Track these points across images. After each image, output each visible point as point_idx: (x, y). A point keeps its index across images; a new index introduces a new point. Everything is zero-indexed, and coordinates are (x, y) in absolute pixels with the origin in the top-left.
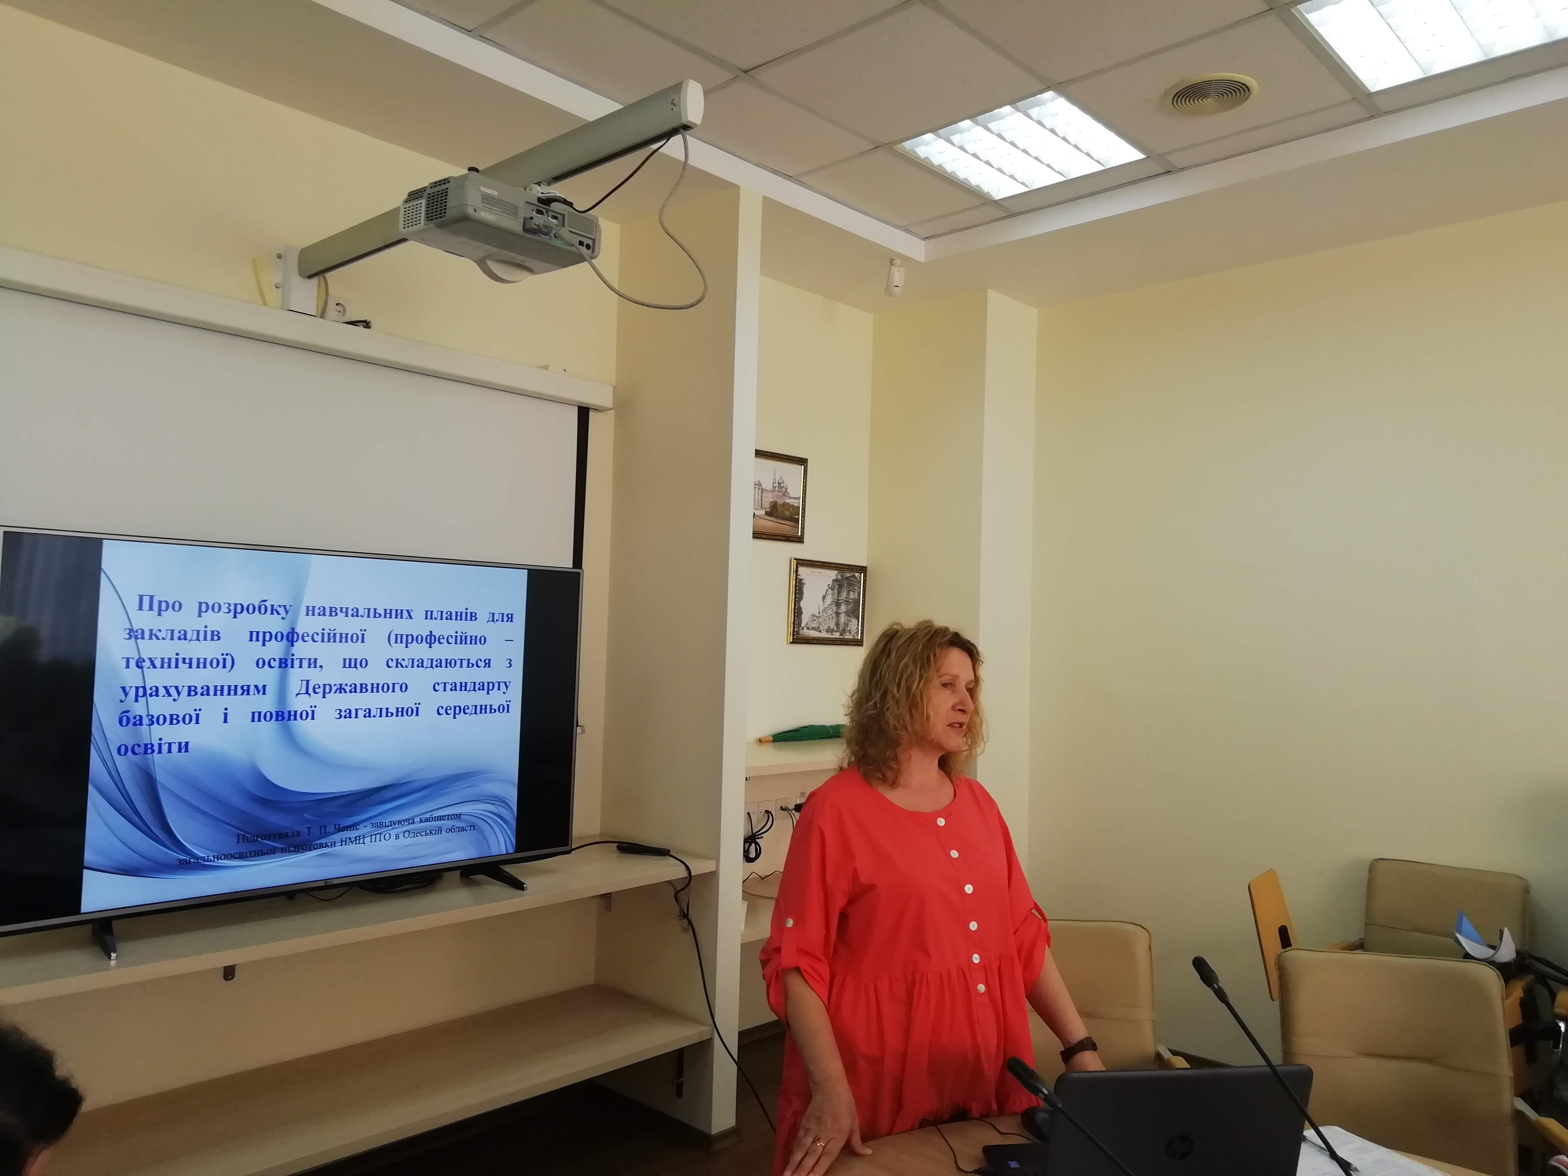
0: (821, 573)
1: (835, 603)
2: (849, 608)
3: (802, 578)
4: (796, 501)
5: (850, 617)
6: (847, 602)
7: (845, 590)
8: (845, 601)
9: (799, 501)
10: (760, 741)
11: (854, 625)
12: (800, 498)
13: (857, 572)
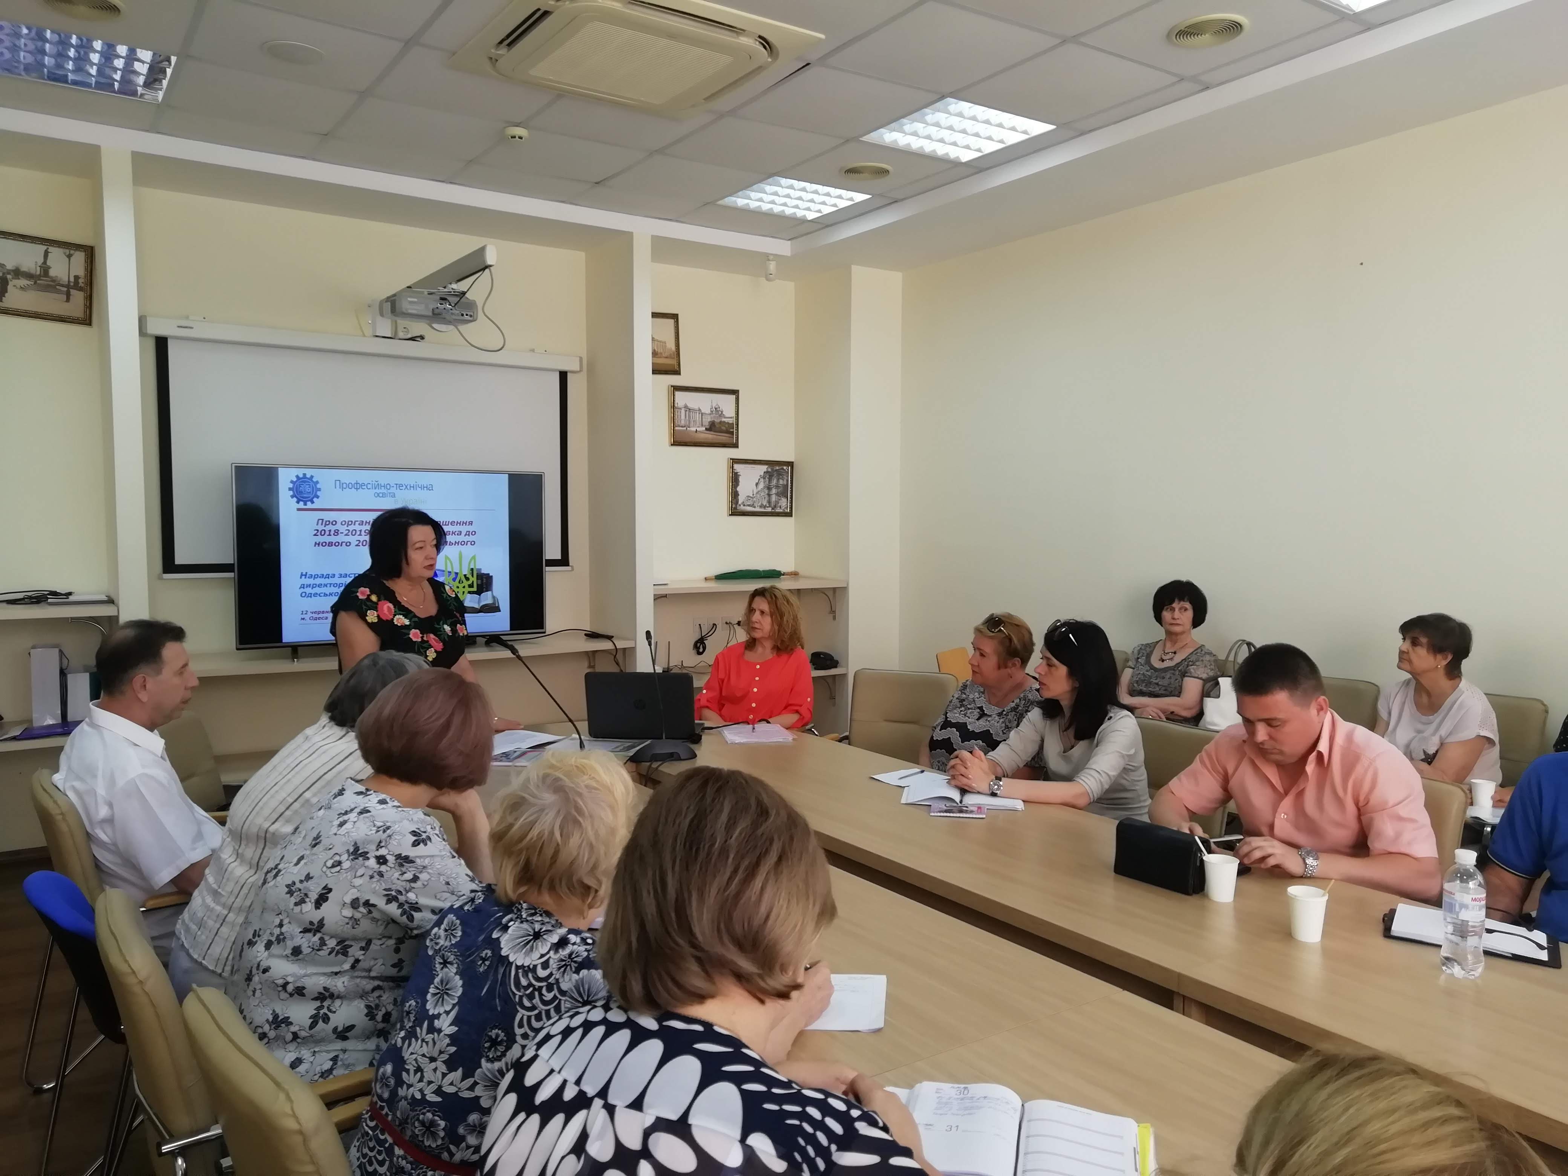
0: (755, 468)
1: (766, 488)
2: (779, 491)
3: (736, 471)
4: (731, 419)
5: (780, 497)
7: (775, 479)
8: (776, 486)
10: (707, 578)
11: (783, 502)
12: (734, 417)
13: (786, 466)
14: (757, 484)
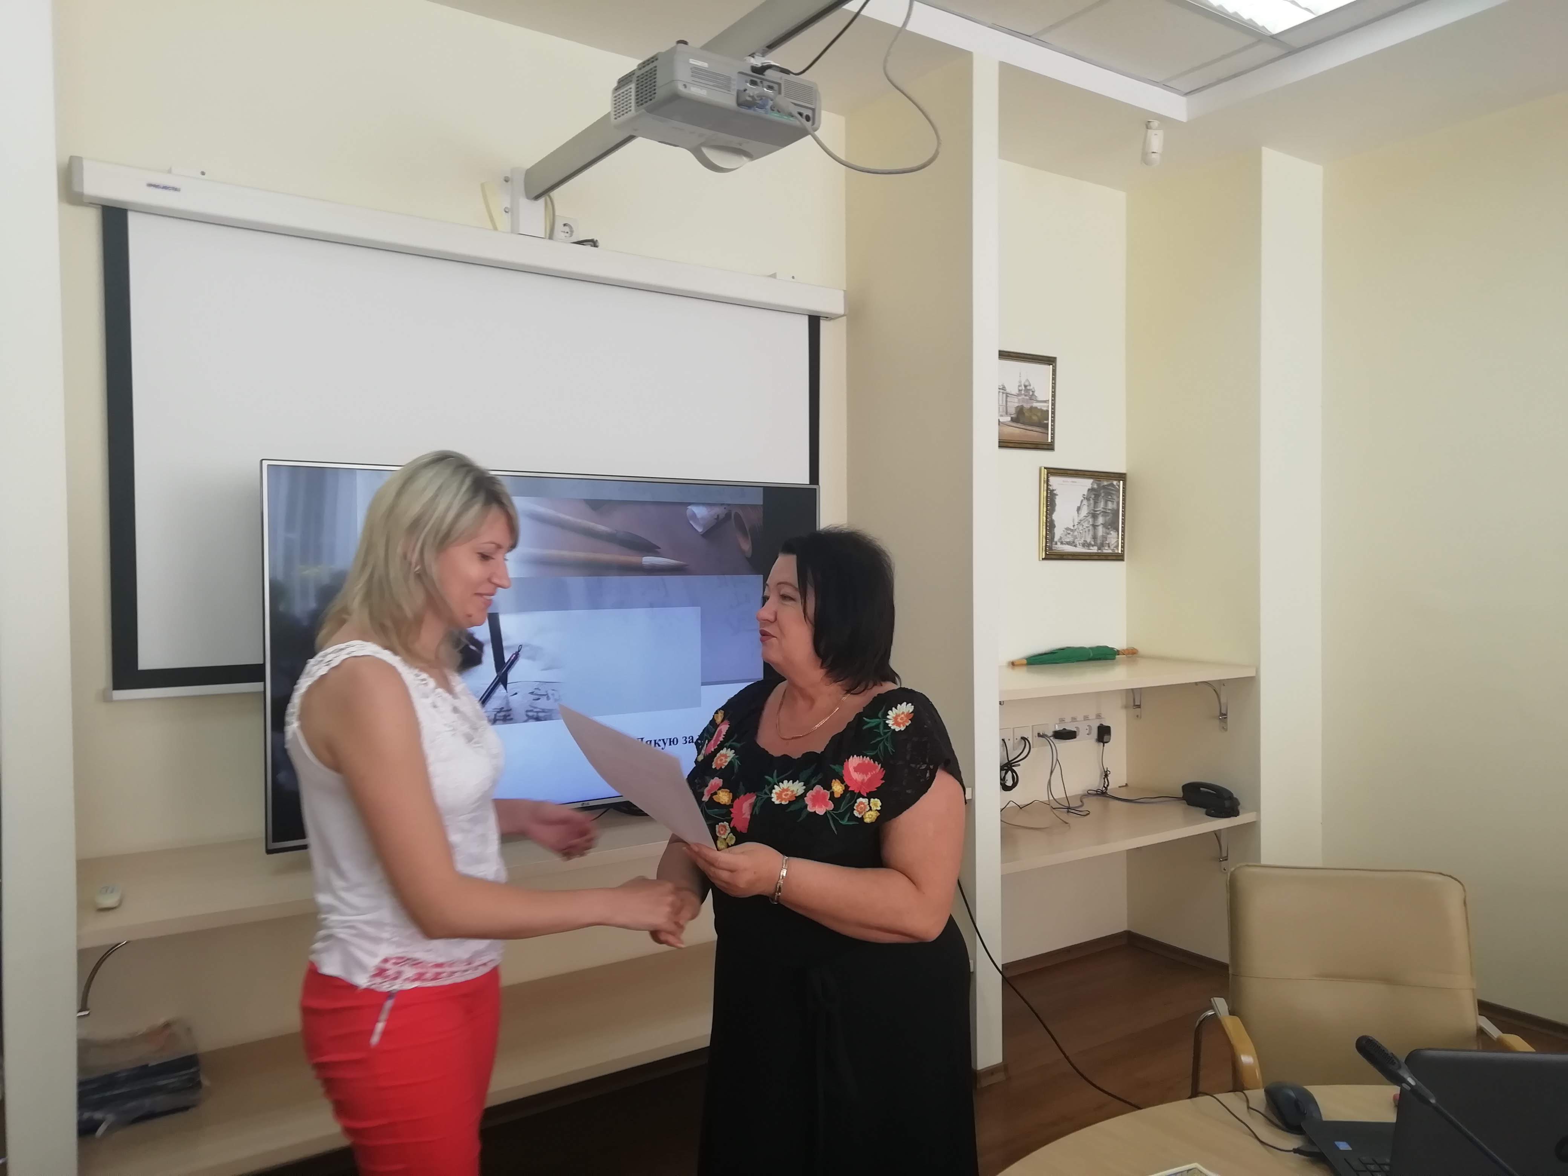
0: (1076, 482)
3: (1054, 489)
4: (1045, 404)
5: (1109, 529)
6: (1105, 513)
7: (1102, 500)
8: (1103, 512)
9: (1048, 404)
10: (1013, 664)
11: (1114, 538)
12: (1048, 401)
13: (1116, 480)
14: (1079, 509)
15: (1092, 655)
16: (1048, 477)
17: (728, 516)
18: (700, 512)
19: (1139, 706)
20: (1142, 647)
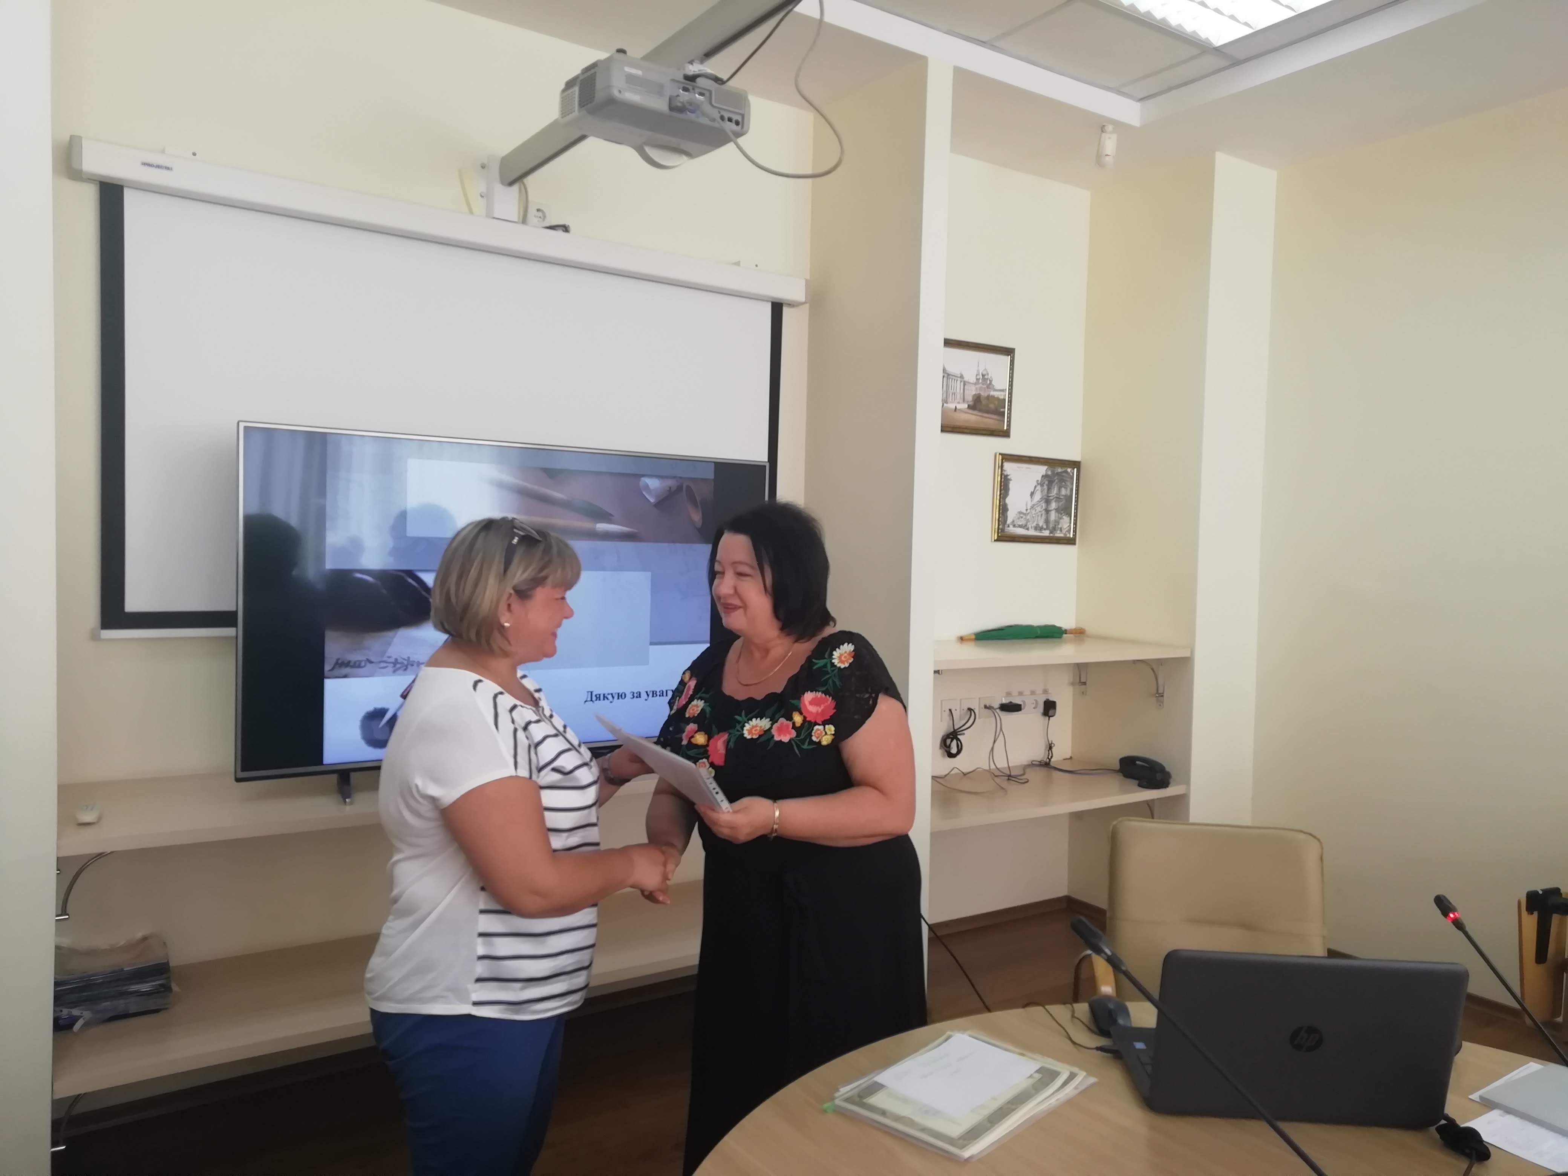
0: (1030, 468)
1: (1044, 500)
2: (1060, 505)
3: (1008, 474)
4: (1002, 393)
5: (1061, 514)
6: (1058, 499)
7: (1056, 486)
8: (1057, 497)
9: (1004, 393)
10: (962, 639)
11: (1066, 523)
12: (1006, 390)
13: (1070, 468)
14: (1032, 494)
15: (1039, 632)
16: (1002, 463)
17: (679, 489)
18: (653, 483)
19: (1085, 683)
20: (1089, 628)
